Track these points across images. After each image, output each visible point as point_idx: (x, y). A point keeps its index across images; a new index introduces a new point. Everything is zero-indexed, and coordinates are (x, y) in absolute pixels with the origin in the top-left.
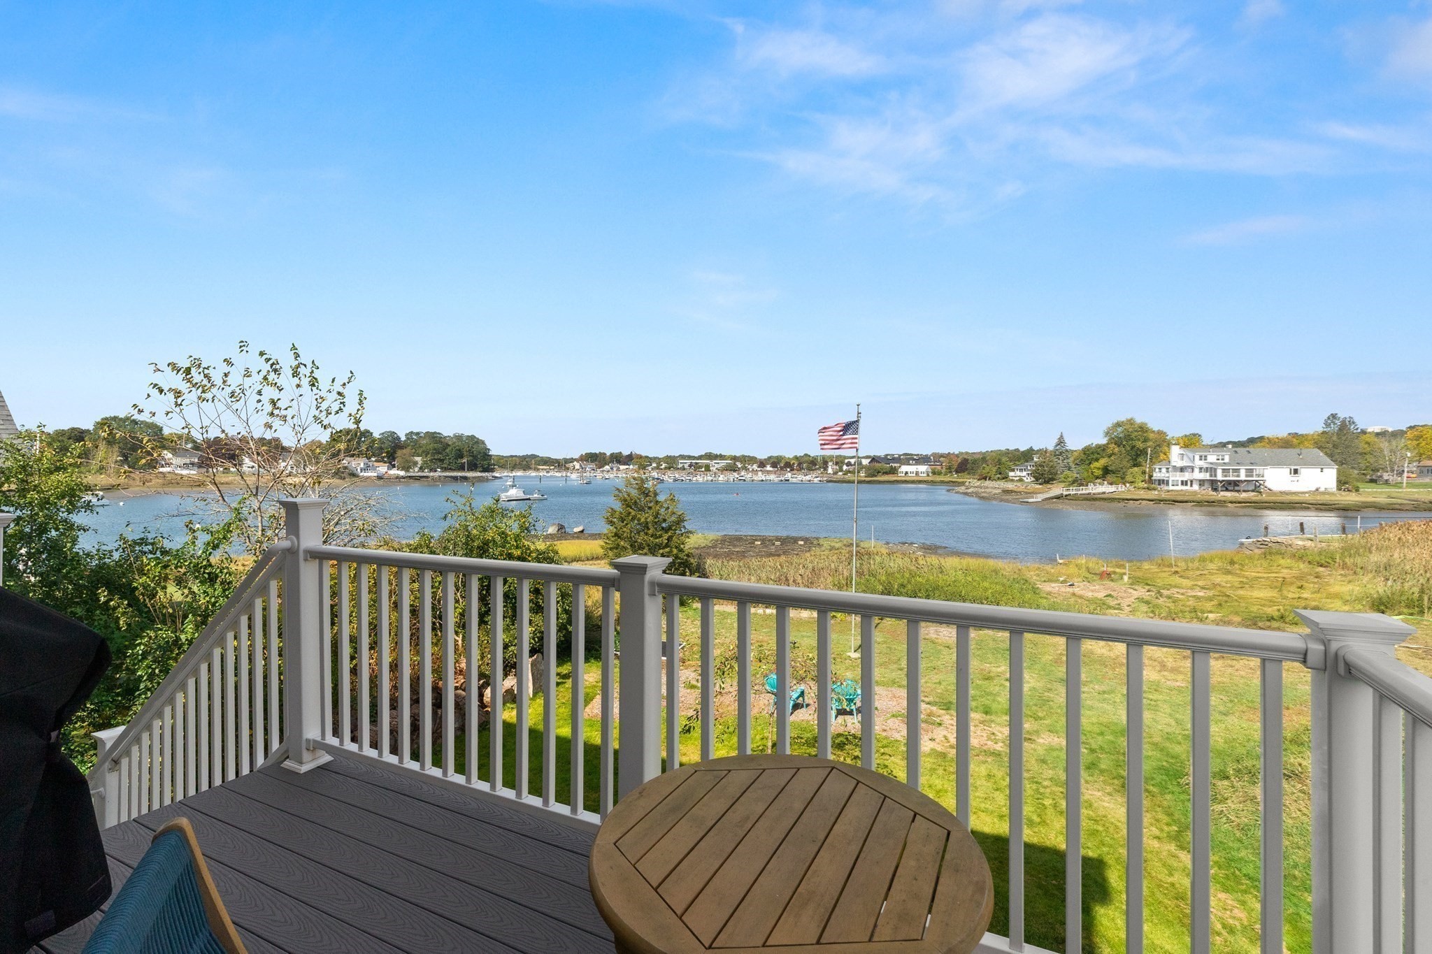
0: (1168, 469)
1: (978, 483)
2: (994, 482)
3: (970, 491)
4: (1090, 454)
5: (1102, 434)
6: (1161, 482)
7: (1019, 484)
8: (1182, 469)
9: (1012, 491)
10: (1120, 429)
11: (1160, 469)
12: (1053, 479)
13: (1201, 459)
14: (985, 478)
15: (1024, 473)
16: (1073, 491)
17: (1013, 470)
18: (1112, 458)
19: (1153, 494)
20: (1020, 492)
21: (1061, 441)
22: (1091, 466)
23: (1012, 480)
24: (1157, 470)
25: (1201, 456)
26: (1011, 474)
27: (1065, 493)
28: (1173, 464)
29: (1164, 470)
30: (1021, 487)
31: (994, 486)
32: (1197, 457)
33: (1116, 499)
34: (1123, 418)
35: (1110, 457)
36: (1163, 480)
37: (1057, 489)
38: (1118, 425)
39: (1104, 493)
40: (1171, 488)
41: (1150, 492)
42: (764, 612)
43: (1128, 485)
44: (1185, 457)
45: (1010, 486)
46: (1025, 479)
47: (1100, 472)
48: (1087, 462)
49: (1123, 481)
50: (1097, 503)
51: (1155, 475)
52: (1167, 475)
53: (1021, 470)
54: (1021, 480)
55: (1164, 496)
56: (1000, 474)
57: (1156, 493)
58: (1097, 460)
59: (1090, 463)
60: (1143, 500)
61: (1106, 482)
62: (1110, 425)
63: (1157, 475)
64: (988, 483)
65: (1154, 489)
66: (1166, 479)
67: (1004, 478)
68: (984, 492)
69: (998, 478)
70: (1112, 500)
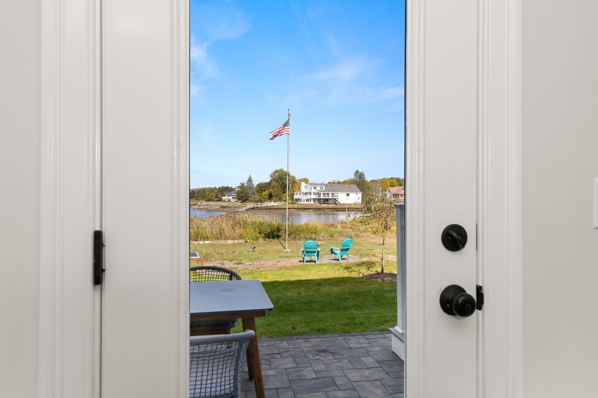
0: (300, 193)
1: (206, 203)
2: (215, 202)
3: (202, 207)
4: (262, 187)
5: (269, 177)
6: (298, 200)
7: (229, 203)
8: (306, 194)
9: (226, 207)
10: (277, 174)
11: (297, 193)
12: (247, 200)
13: (314, 189)
14: (210, 200)
15: (230, 197)
16: (259, 205)
17: (225, 196)
18: (274, 189)
19: (295, 206)
20: (231, 207)
21: (250, 180)
22: (262, 193)
23: (225, 201)
24: (296, 194)
25: (314, 187)
26: (223, 198)
27: (256, 206)
28: (302, 191)
29: (298, 194)
30: (231, 205)
31: (214, 204)
32: (313, 188)
33: (280, 208)
34: (278, 169)
35: (273, 188)
36: (299, 199)
37: (250, 205)
38: (277, 171)
39: (273, 206)
40: (302, 203)
41: (293, 205)
43: (283, 202)
44: (307, 187)
45: (225, 204)
46: (231, 200)
47: (267, 197)
48: (260, 192)
49: (280, 199)
50: (272, 211)
51: (295, 196)
52: (300, 196)
53: (229, 196)
54: (229, 201)
55: (300, 206)
56: (217, 198)
57: (296, 205)
58: (265, 191)
60: (292, 208)
61: (272, 201)
62: (273, 172)
63: (296, 197)
64: (211, 203)
65: (295, 203)
66: (300, 198)
67: (219, 201)
68: (211, 208)
69: (217, 200)
70: (279, 209)
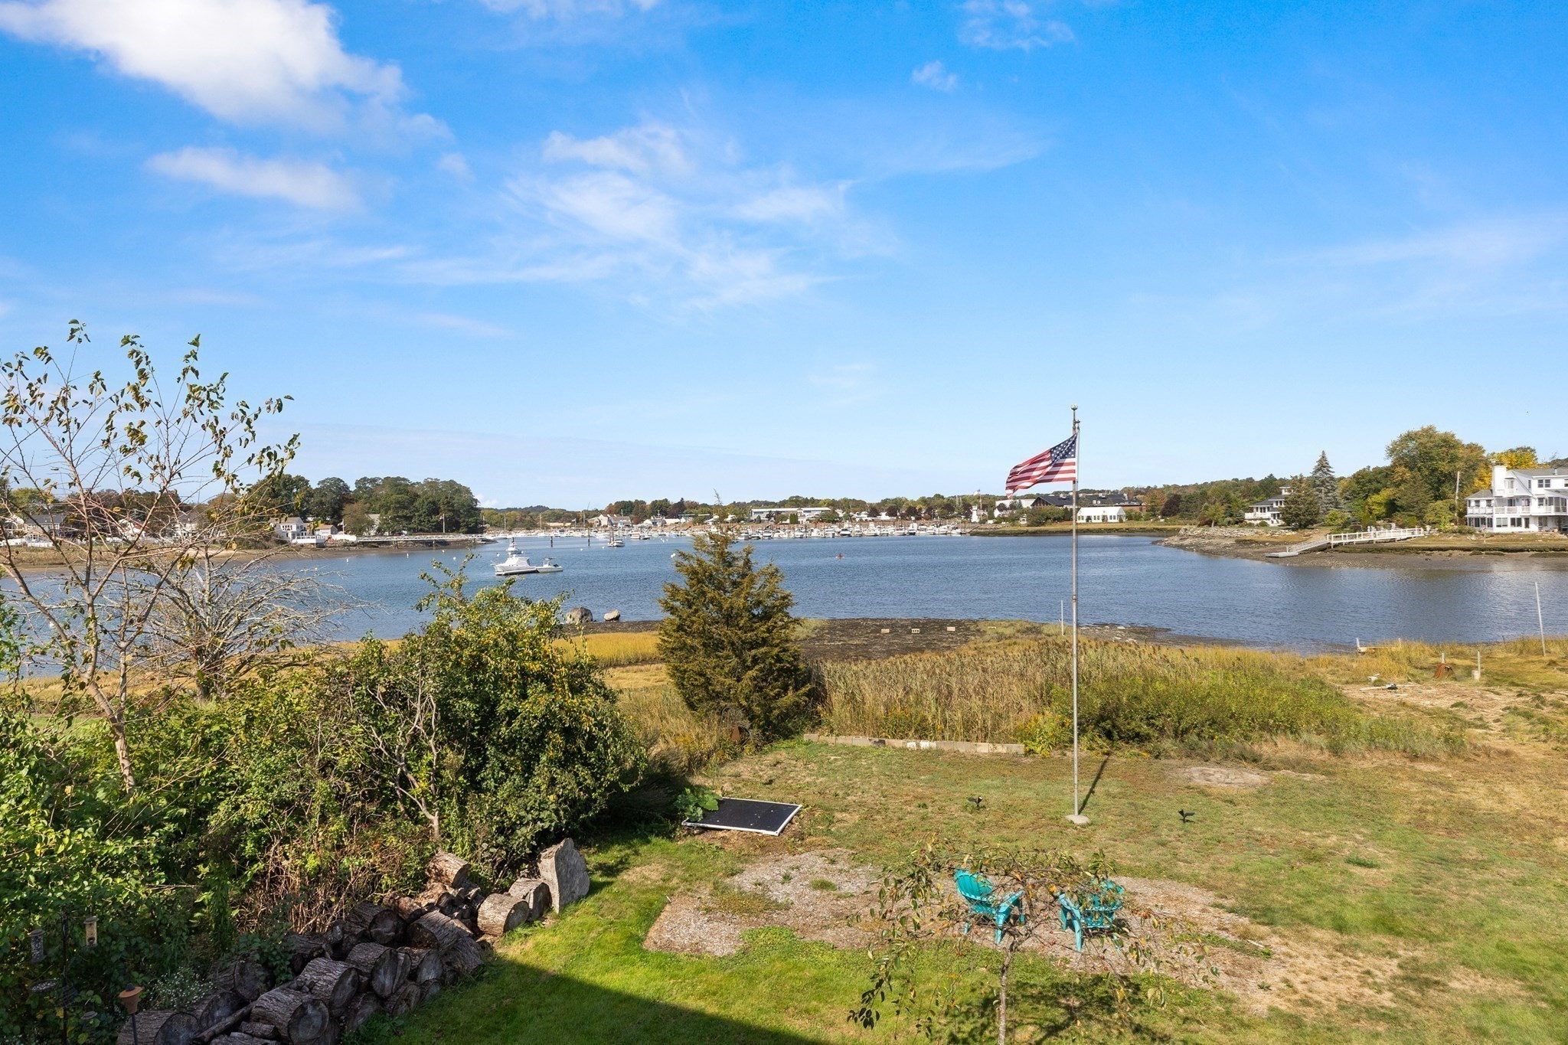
0: (1489, 501)
1: (1199, 531)
2: (1223, 529)
3: (1187, 542)
4: (1366, 482)
5: (1384, 453)
6: (1479, 521)
7: (1261, 530)
8: (1511, 502)
9: (1251, 542)
10: (1411, 445)
11: (1477, 502)
12: (1312, 522)
13: (1540, 486)
14: (1209, 523)
15: (1268, 514)
16: (1345, 539)
17: (1251, 510)
18: (1402, 488)
19: (1470, 540)
20: (1264, 543)
21: (1323, 465)
22: (1369, 500)
23: (1251, 525)
24: (1473, 504)
25: (1541, 481)
26: (1248, 516)
27: (1334, 542)
28: (1497, 493)
29: (1483, 504)
30: (1265, 536)
31: (1223, 535)
32: (1535, 483)
33: (1412, 549)
34: (1416, 428)
35: (1398, 485)
36: (1483, 519)
37: (1320, 537)
38: (1409, 437)
39: (1393, 540)
40: (1496, 530)
41: (1463, 537)
42: (918, 745)
43: (1428, 527)
44: (1516, 483)
45: (1247, 534)
46: (1269, 522)
47: (1383, 509)
48: (1362, 495)
49: (1421, 521)
50: (1384, 556)
51: (1469, 511)
52: (1489, 510)
53: (1263, 510)
54: (1263, 524)
55: (1485, 542)
56: (1231, 516)
57: (1473, 538)
58: (1377, 491)
59: (1367, 496)
60: (1453, 549)
61: (1394, 525)
62: (1396, 438)
63: (1472, 512)
64: (1213, 530)
65: (1470, 533)
66: (1487, 516)
67: (1237, 523)
68: (1209, 544)
69: (1229, 523)
70: (1407, 550)
